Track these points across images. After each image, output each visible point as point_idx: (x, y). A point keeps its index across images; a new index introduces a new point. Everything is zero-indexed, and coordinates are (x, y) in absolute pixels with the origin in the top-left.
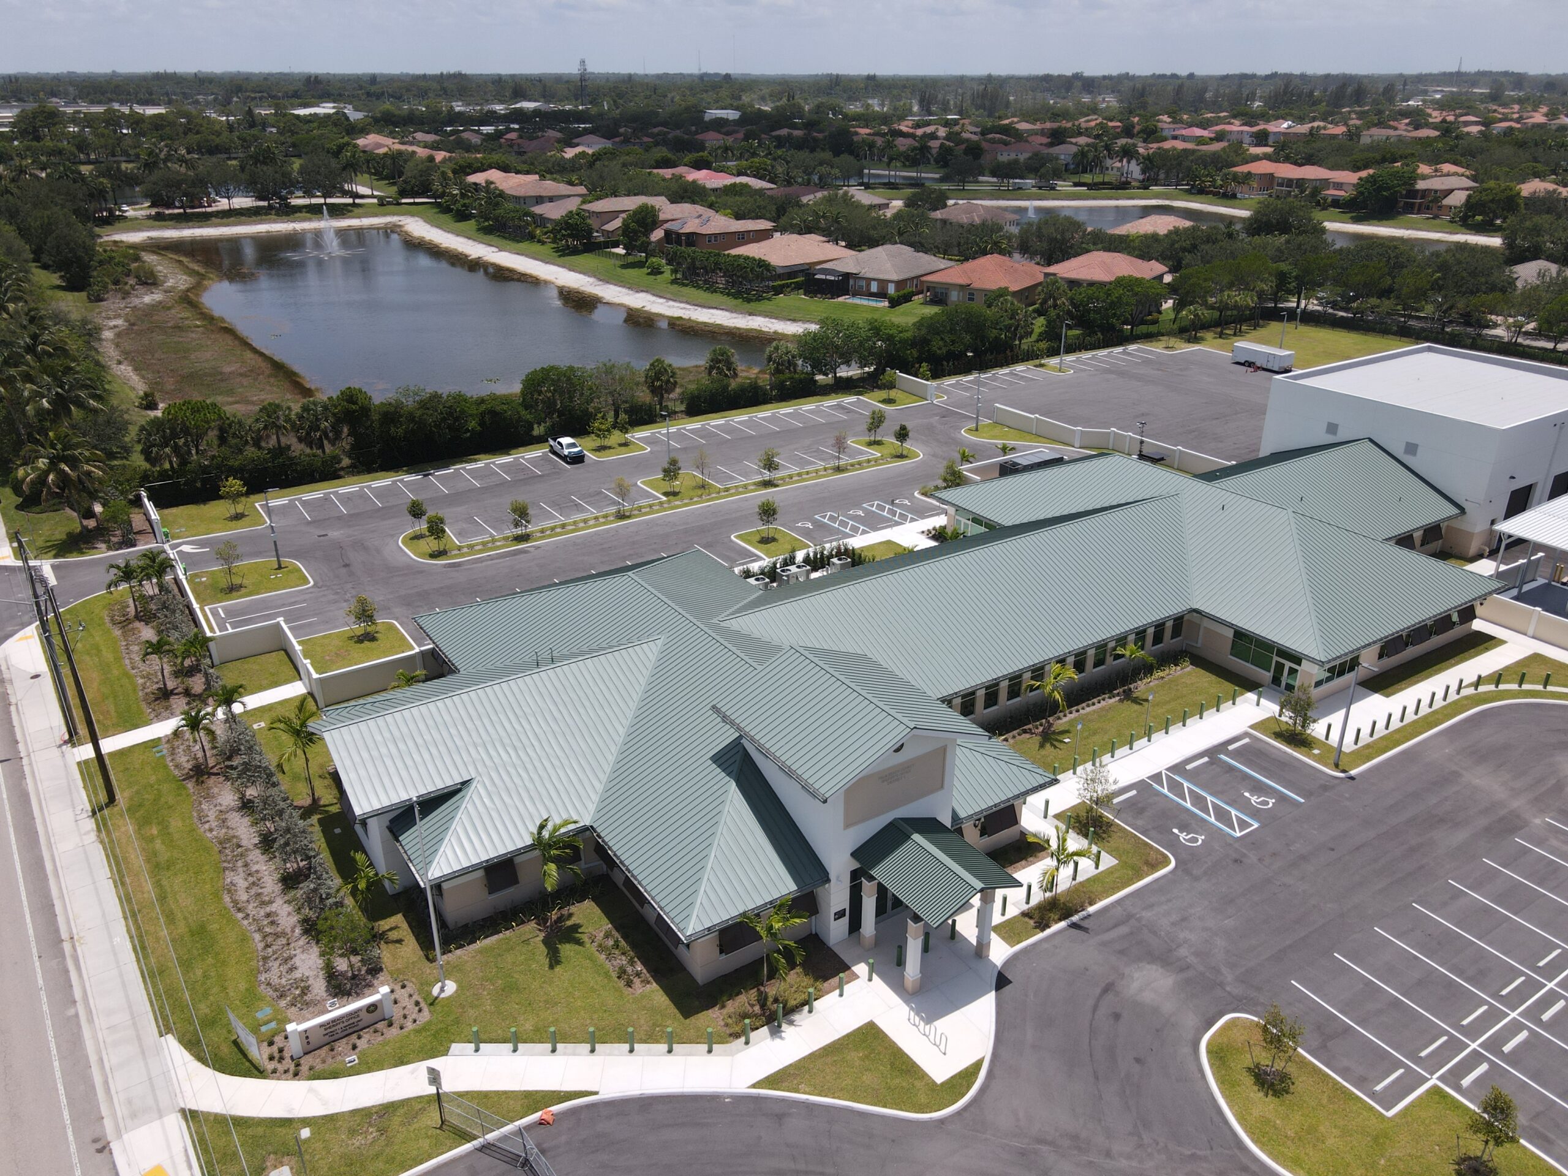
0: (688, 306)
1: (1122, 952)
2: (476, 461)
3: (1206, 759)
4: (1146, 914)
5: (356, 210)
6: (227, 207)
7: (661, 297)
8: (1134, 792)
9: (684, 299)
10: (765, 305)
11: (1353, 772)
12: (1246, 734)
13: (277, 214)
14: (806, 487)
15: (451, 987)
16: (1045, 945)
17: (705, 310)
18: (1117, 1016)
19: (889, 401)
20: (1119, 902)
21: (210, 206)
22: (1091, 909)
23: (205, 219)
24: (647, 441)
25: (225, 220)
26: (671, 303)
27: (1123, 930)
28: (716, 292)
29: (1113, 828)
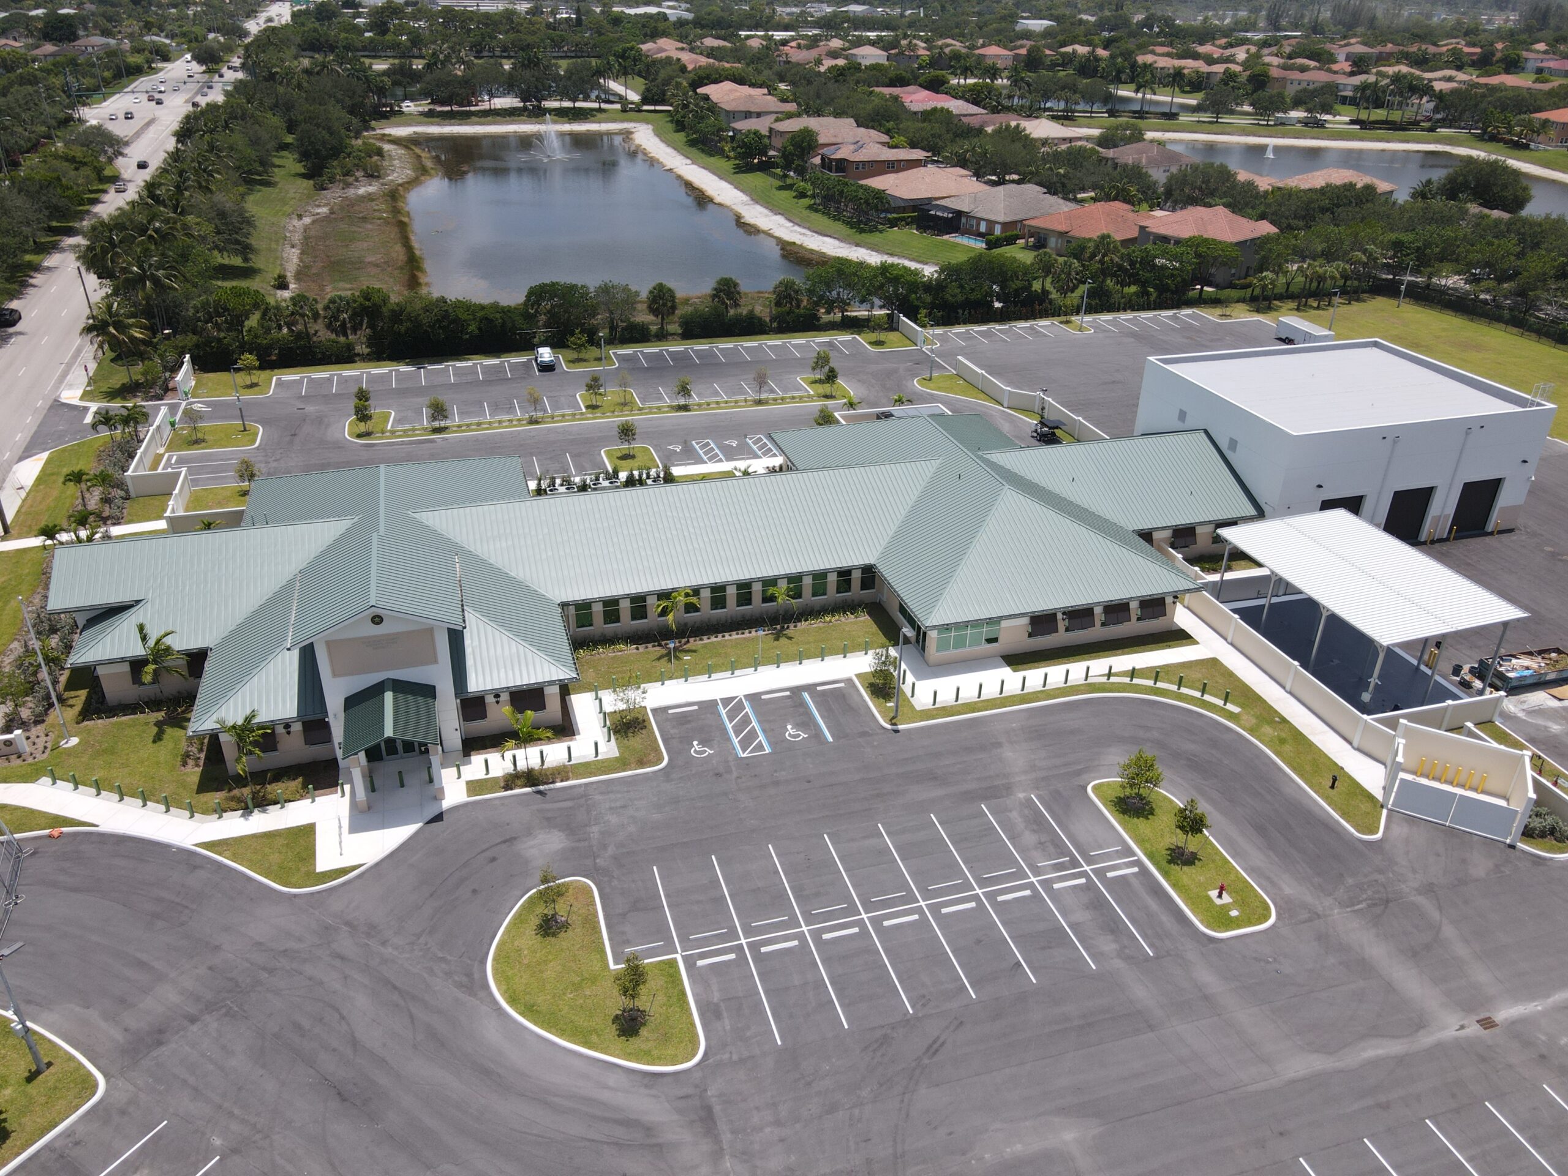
0: (808, 232)
1: (548, 819)
2: (469, 360)
3: (788, 693)
4: (598, 797)
5: (599, 116)
6: (488, 107)
7: (790, 221)
8: (696, 707)
9: (808, 225)
10: (876, 237)
11: (900, 727)
12: (849, 681)
13: (529, 116)
14: (716, 414)
15: (74, 741)
16: (497, 802)
17: (821, 237)
18: (493, 859)
19: (879, 343)
20: (586, 785)
21: (477, 105)
22: (559, 785)
23: (464, 117)
24: (622, 359)
25: (482, 119)
26: (797, 228)
27: (569, 804)
28: (839, 220)
29: (644, 731)
